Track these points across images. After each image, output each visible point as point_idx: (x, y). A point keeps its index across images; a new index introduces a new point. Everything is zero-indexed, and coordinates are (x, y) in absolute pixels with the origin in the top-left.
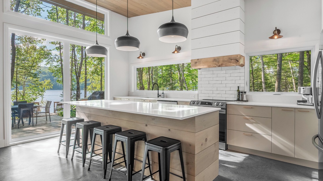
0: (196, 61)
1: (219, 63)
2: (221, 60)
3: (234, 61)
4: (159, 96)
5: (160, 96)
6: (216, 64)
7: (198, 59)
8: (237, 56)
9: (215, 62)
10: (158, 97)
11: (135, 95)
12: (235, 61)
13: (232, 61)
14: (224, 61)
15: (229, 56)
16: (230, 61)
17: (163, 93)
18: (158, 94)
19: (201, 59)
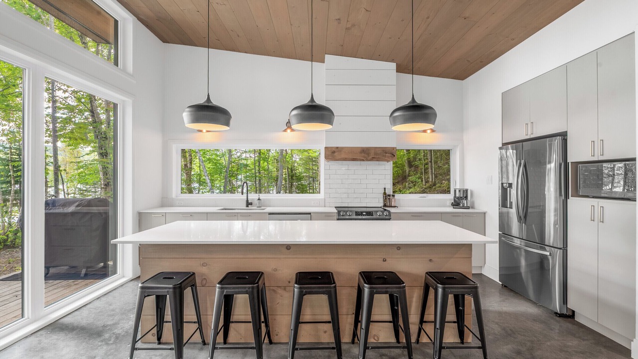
0: (334, 149)
1: (369, 156)
2: (372, 152)
3: (389, 155)
4: (248, 204)
5: (251, 204)
6: (364, 157)
7: (337, 148)
8: (393, 148)
9: (363, 155)
10: (247, 206)
11: (182, 204)
12: (391, 155)
13: (387, 154)
14: (376, 154)
15: (383, 148)
16: (384, 154)
17: (259, 199)
18: (247, 201)
19: (343, 148)
